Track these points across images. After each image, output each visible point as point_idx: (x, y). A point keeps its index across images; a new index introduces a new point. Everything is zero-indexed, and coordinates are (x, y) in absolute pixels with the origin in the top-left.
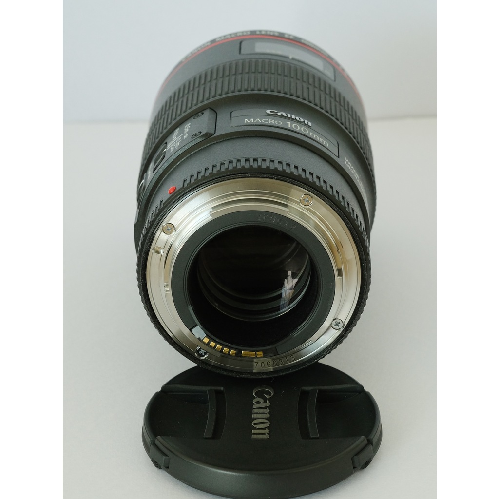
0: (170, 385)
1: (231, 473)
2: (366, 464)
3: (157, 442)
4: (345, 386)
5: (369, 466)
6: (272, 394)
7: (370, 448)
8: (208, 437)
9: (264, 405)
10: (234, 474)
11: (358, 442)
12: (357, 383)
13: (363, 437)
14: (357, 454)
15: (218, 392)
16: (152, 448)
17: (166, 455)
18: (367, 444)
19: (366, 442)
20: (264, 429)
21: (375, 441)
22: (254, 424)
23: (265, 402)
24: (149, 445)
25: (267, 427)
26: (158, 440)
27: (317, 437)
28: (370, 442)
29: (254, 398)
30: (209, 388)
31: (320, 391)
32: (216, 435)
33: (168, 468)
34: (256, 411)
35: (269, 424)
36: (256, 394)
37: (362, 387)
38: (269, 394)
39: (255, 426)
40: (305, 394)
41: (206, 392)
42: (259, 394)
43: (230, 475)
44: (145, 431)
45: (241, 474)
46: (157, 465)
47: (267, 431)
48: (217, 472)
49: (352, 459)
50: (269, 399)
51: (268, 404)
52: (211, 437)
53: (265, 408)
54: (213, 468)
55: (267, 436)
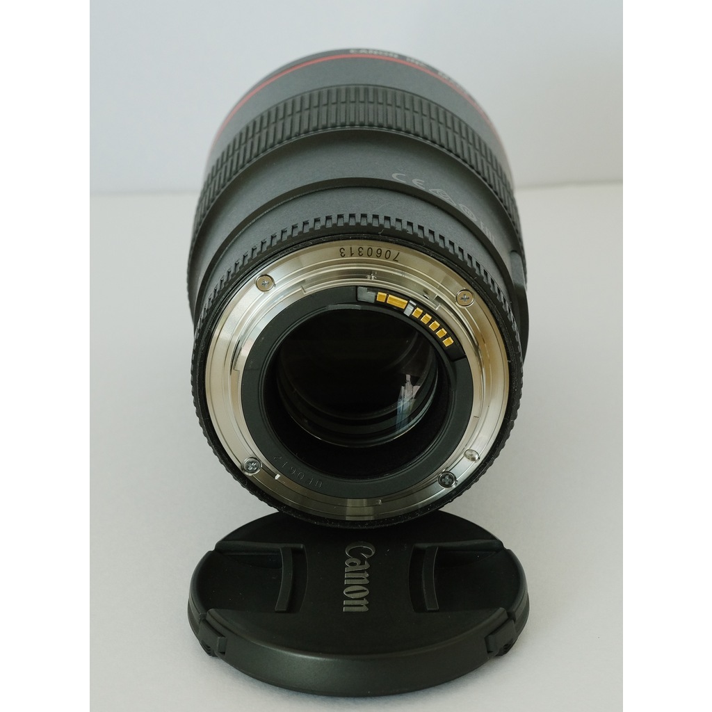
0: (227, 542)
1: (313, 658)
2: (506, 648)
3: (209, 618)
4: (476, 542)
5: (510, 652)
6: (373, 553)
7: (512, 624)
8: (280, 610)
9: (361, 568)
10: (318, 659)
11: (494, 616)
12: (493, 538)
13: (501, 609)
14: (493, 632)
15: (296, 552)
16: (202, 626)
17: (221, 635)
18: (508, 620)
19: (505, 616)
20: (361, 599)
21: (518, 615)
22: (346, 593)
23: (362, 563)
24: (198, 623)
25: (365, 597)
26: (210, 613)
27: (435, 609)
28: (511, 617)
29: (347, 558)
30: (283, 545)
31: (441, 549)
32: (292, 607)
33: (224, 653)
34: (350, 575)
35: (367, 593)
36: (349, 553)
37: (501, 543)
38: (368, 552)
39: (348, 595)
40: (419, 553)
41: (279, 552)
42: (355, 553)
43: (313, 661)
44: (192, 604)
45: (327, 660)
46: (209, 650)
47: (365, 602)
48: (294, 657)
49: (486, 640)
50: (369, 560)
51: (367, 566)
52: (285, 610)
53: (362, 571)
54: (288, 651)
55: (365, 609)
